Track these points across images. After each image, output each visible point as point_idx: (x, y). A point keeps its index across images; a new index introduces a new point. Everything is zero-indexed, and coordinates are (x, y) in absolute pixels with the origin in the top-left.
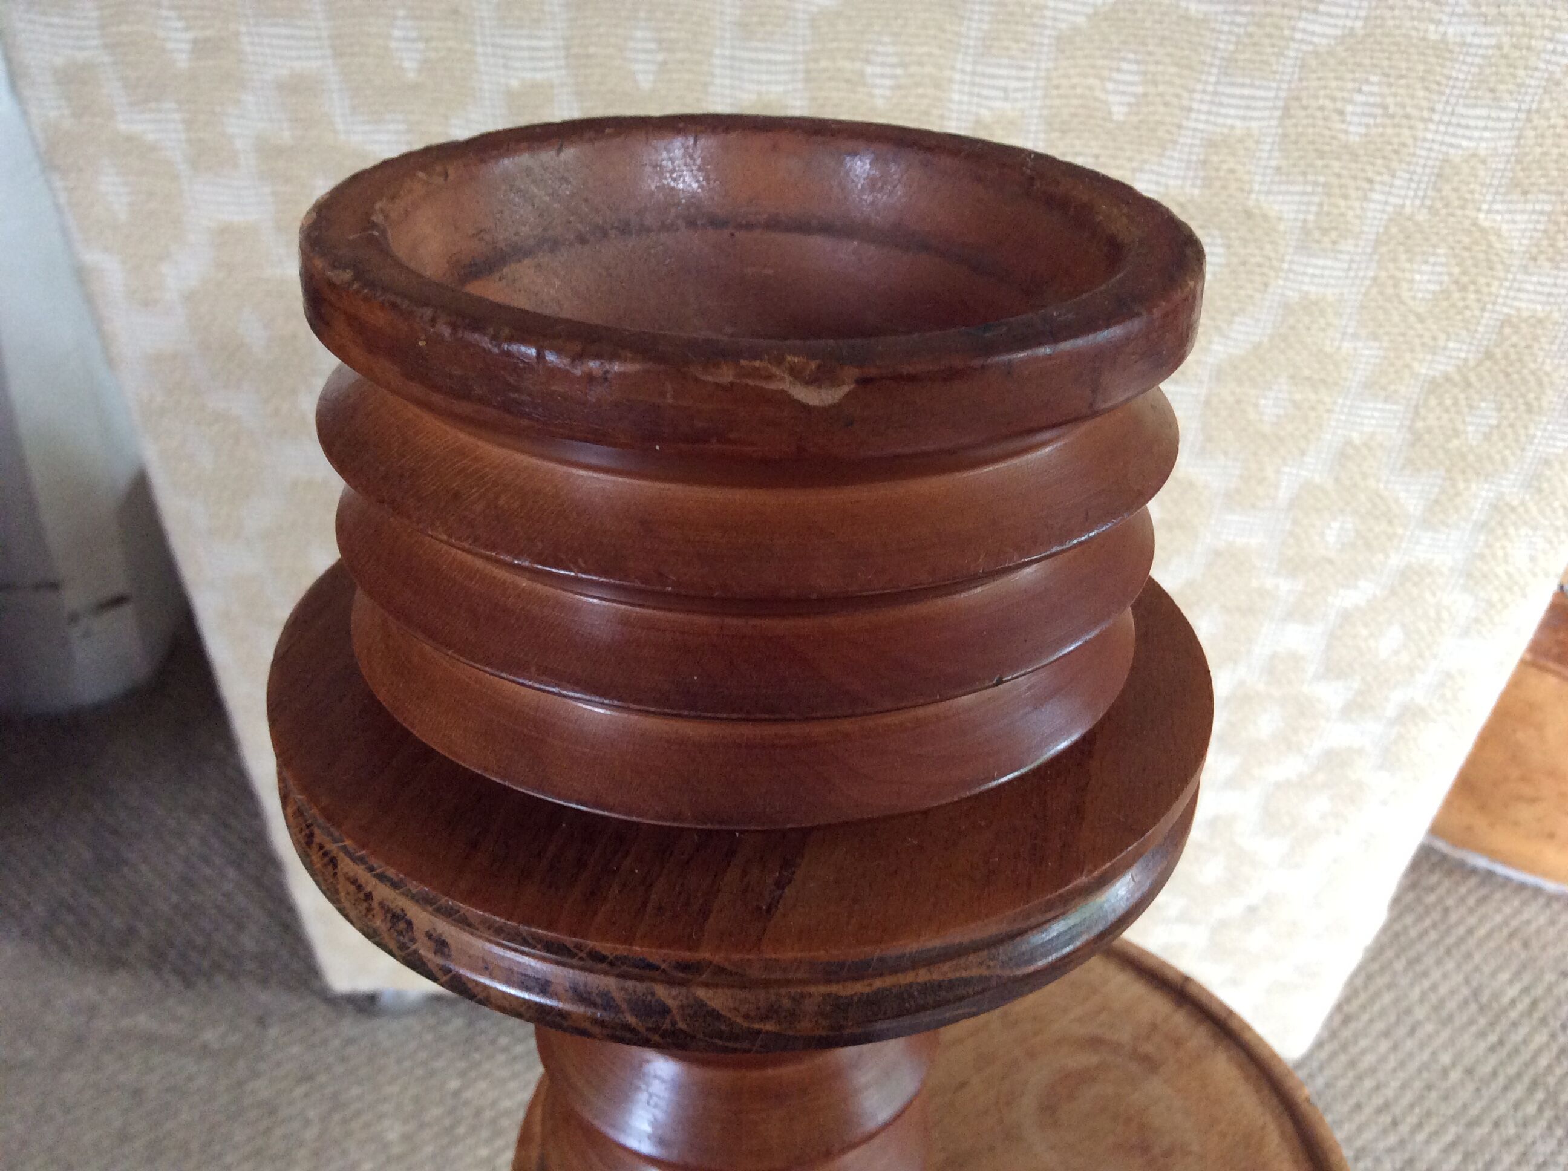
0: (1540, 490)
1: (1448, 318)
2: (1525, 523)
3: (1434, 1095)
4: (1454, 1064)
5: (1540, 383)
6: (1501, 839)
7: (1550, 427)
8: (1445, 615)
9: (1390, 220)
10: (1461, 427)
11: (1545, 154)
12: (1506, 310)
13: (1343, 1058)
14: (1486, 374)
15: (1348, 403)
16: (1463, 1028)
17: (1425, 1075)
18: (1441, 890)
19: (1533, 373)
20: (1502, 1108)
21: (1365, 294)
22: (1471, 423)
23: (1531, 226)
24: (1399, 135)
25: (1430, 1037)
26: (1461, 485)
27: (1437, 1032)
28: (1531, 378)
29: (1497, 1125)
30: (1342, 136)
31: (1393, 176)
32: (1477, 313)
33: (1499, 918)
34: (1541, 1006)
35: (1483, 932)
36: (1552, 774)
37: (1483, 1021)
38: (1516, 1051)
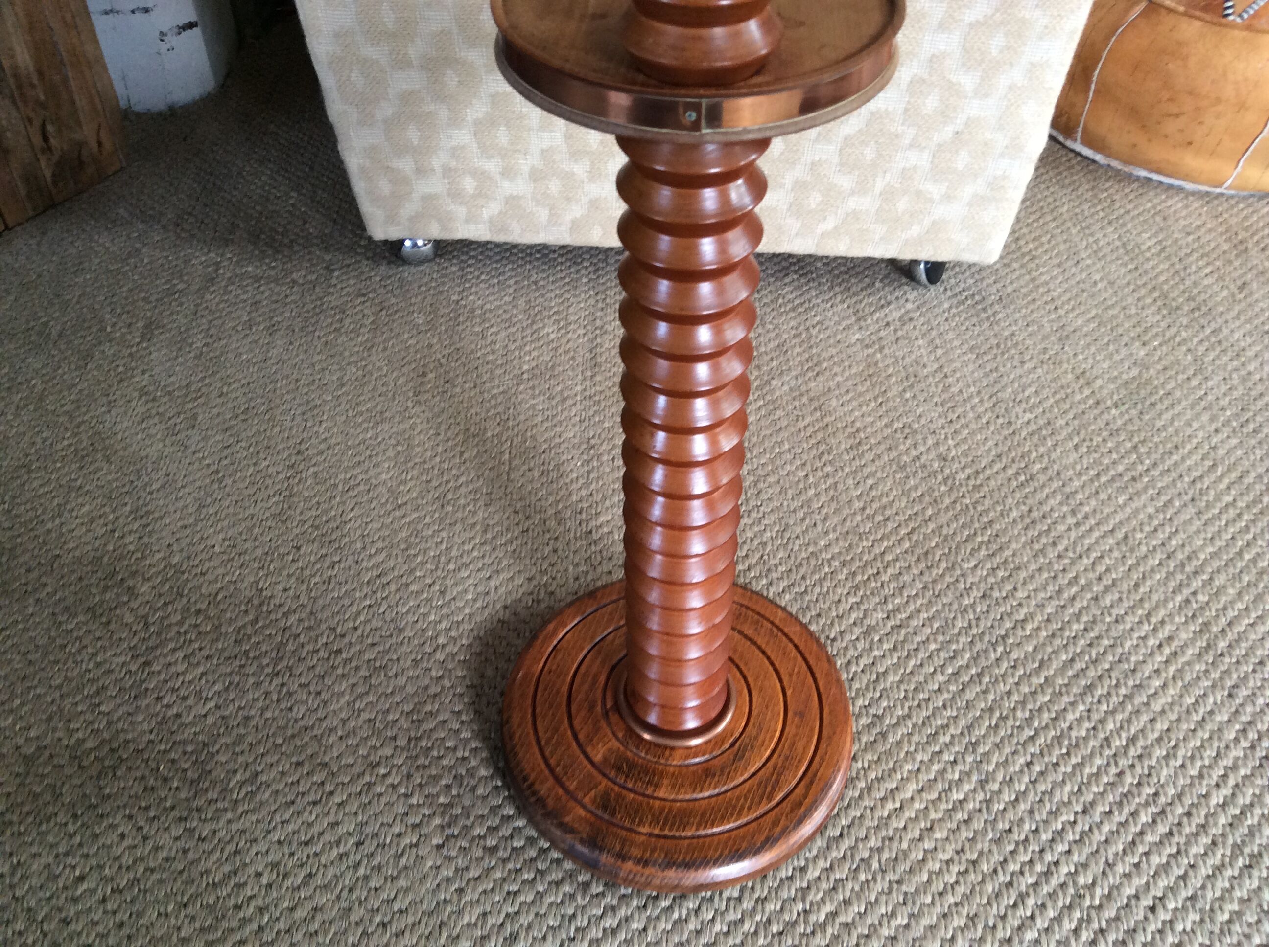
3: (1085, 294)
4: (1101, 279)
6: (1157, 152)
13: (1027, 277)
16: (1112, 261)
17: (1081, 285)
18: (1111, 191)
20: (1130, 300)
25: (1088, 266)
27: (1094, 264)
29: (1124, 308)
33: (1149, 205)
34: (1168, 250)
35: (1136, 212)
36: (1190, 93)
37: (1126, 258)
38: (1146, 273)
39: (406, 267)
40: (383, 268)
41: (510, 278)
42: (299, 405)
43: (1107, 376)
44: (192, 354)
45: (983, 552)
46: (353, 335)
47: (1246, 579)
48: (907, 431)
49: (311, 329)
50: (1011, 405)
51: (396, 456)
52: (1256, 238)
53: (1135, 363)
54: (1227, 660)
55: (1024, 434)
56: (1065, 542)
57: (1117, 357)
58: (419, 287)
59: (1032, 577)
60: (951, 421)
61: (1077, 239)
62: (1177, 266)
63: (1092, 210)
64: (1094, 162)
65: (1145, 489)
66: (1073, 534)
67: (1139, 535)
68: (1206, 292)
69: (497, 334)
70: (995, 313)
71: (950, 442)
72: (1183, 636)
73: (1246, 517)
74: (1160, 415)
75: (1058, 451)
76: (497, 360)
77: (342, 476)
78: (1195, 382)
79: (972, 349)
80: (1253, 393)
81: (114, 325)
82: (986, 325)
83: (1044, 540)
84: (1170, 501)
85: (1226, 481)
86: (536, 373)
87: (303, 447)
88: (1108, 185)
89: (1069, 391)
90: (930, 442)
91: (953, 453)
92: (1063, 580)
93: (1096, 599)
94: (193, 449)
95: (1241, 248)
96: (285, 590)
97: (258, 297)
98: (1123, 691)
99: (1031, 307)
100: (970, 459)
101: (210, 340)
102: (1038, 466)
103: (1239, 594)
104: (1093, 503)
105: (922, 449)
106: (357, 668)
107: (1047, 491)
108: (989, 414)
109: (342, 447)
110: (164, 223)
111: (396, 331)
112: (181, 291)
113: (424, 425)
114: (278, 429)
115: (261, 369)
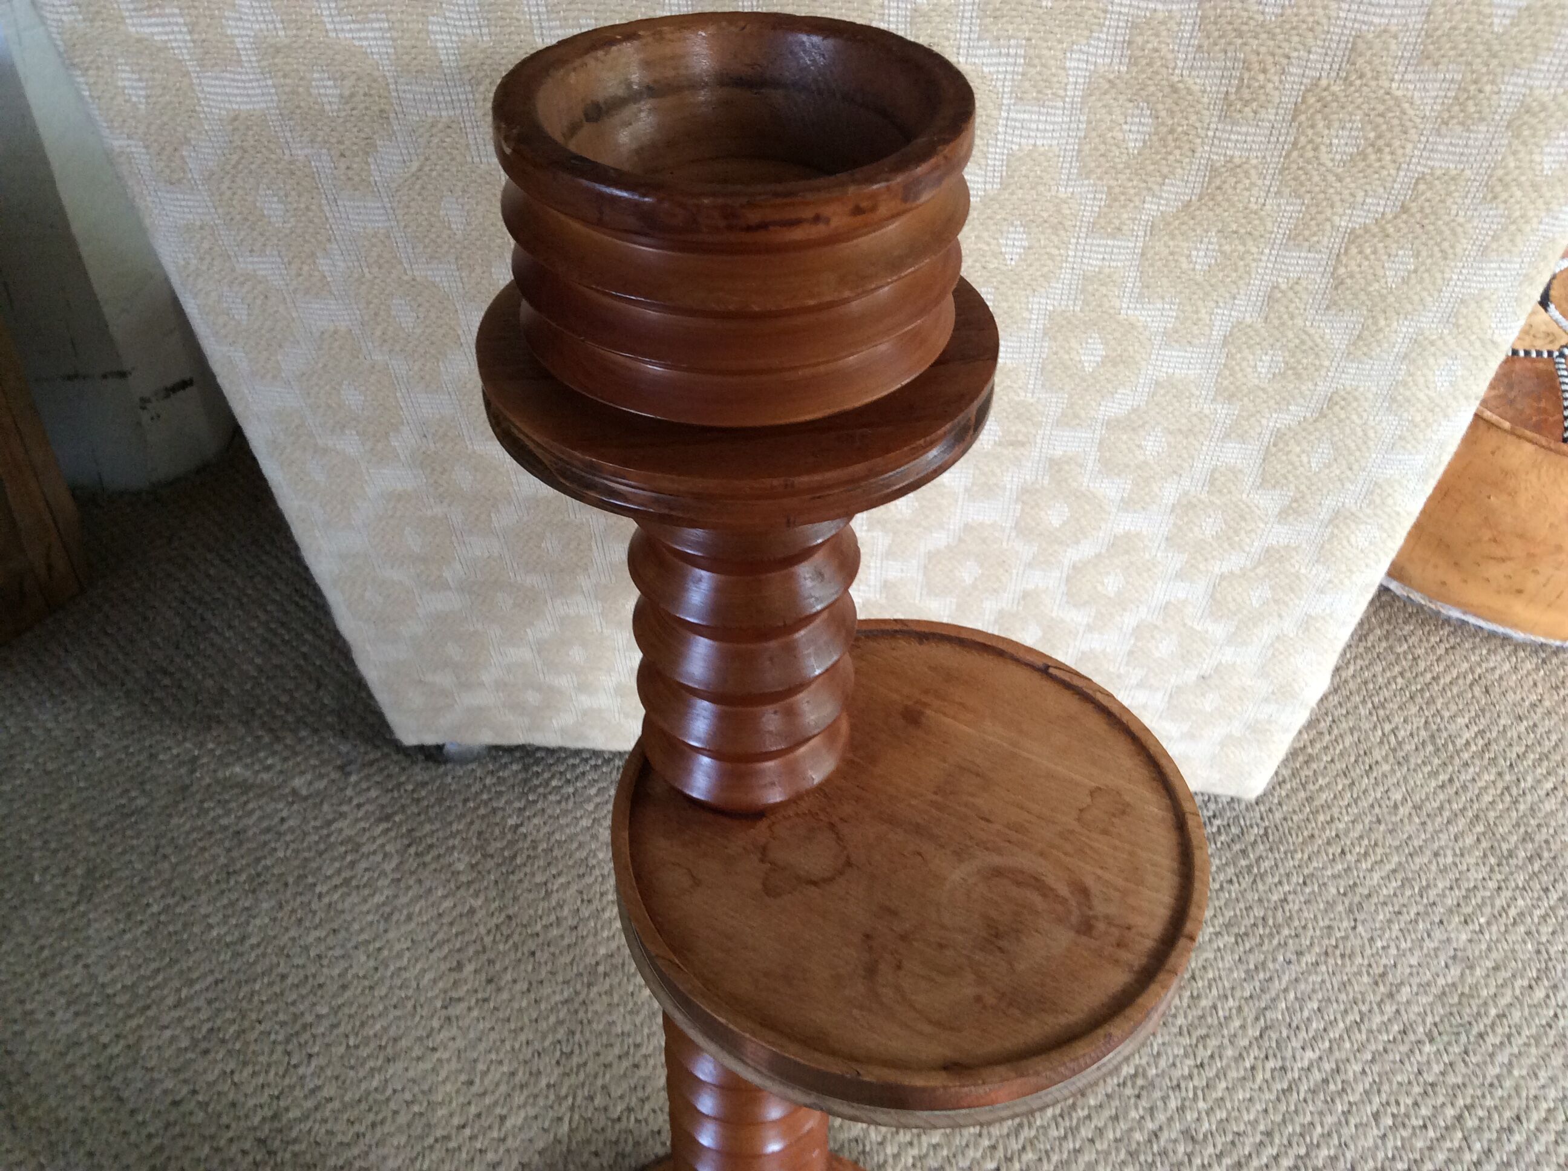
0: (1457, 326)
1: (1365, 177)
2: (1444, 354)
3: (1382, 828)
4: (1404, 800)
5: (1454, 232)
6: (1475, 594)
7: (1464, 271)
8: (1371, 434)
9: (1307, 91)
10: (1380, 272)
11: (1454, 28)
12: (1419, 168)
13: (1302, 795)
14: (1402, 225)
15: (1274, 252)
16: (1417, 768)
17: (1377, 810)
18: (1413, 640)
19: (1447, 224)
20: (1444, 838)
21: (1287, 156)
22: (1390, 269)
23: (1442, 93)
24: (1312, 14)
25: (1385, 775)
26: (1382, 323)
27: (1392, 771)
28: (1444, 228)
29: (1436, 855)
30: (1260, 18)
31: (1309, 52)
32: (1393, 172)
33: (1465, 666)
34: (1494, 747)
35: (1448, 679)
36: (1521, 536)
37: (1436, 761)
38: (1464, 787)
39: (449, 766)
40: (417, 769)
42: (283, 1024)
43: (1415, 981)
44: (145, 928)
46: (366, 892)
48: (1140, 1082)
49: (310, 880)
50: (1285, 1034)
51: (410, 1123)
53: (1454, 958)
55: (1304, 1088)
57: (1429, 944)
58: (466, 801)
60: (1202, 1065)
61: (1366, 725)
62: (1507, 777)
63: (1388, 674)
68: (1548, 826)
69: (565, 886)
70: (1259, 859)
71: (1201, 1105)
74: (1492, 1055)
75: (1353, 1122)
76: (562, 937)
78: (1539, 994)
79: (1228, 926)
81: (44, 871)
82: (1247, 880)
87: (283, 1104)
88: (1408, 628)
89: (1364, 1008)
90: (1173, 1104)
91: (1206, 1126)
94: (130, 1105)
97: (244, 822)
99: (1309, 850)
100: (1230, 1137)
101: (170, 901)
102: (1324, 1152)
105: (1161, 1117)
108: (1255, 1052)
109: (336, 1104)
110: (130, 685)
111: (428, 884)
112: (139, 811)
113: (454, 1065)
114: (249, 1070)
115: (236, 955)
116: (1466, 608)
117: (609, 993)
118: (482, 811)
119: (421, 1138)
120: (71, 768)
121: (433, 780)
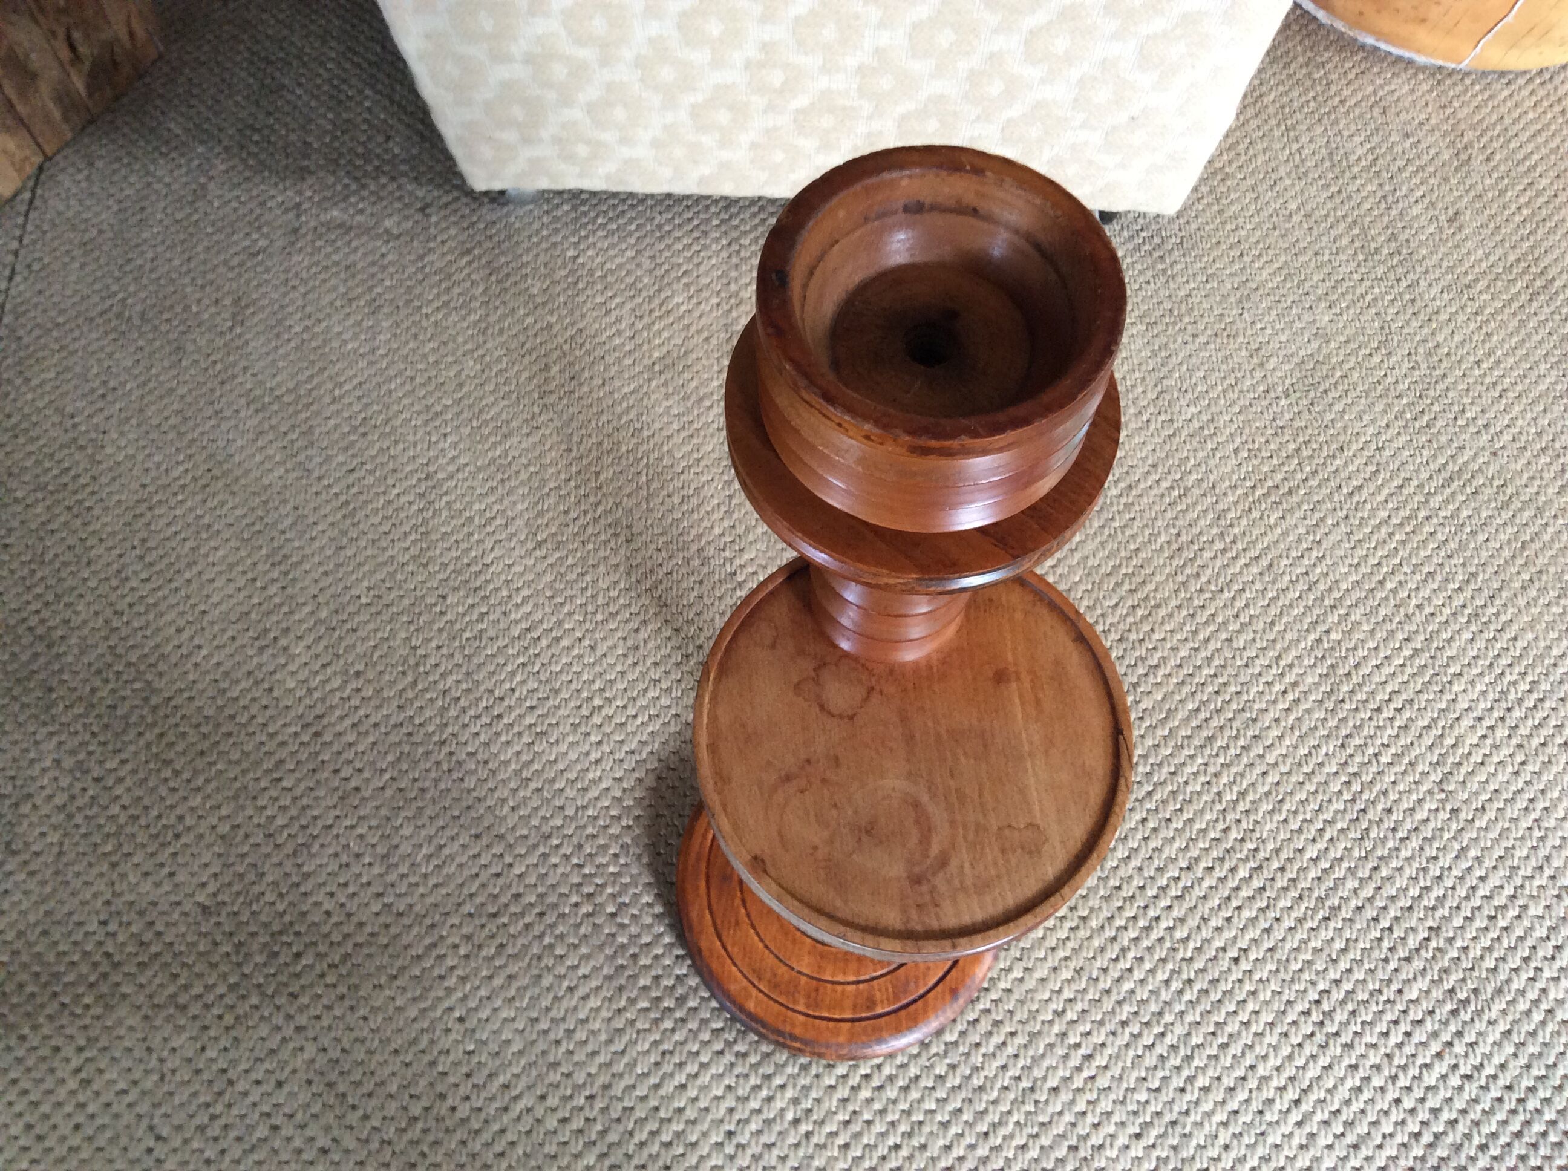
3: (1277, 233)
4: (1298, 209)
6: (1385, 23)
13: (1215, 208)
16: (1314, 181)
17: (1275, 218)
18: (1329, 66)
20: (1325, 241)
25: (1286, 189)
27: (1293, 185)
29: (1316, 254)
33: (1370, 89)
34: (1381, 161)
35: (1353, 102)
37: (1330, 175)
38: (1349, 197)
39: (512, 207)
40: (485, 211)
41: (631, 220)
42: (419, 413)
43: (1282, 353)
45: (1126, 587)
46: (463, 311)
47: (1382, 612)
49: (417, 303)
50: (1175, 396)
51: (529, 479)
52: (1484, 140)
53: (1316, 334)
54: (1347, 706)
55: (1185, 433)
56: (1209, 572)
57: (1298, 325)
58: (530, 236)
59: (1171, 615)
61: (1278, 146)
62: (1387, 188)
63: (1303, 98)
64: (1315, 18)
65: (1299, 506)
66: (1218, 563)
67: (1285, 562)
68: (1411, 227)
69: (621, 305)
70: (1173, 263)
72: (1309, 680)
73: (1397, 537)
74: (1331, 405)
75: (1218, 455)
76: (624, 344)
77: (476, 507)
78: (1377, 359)
80: (1437, 372)
81: (199, 301)
83: (1188, 571)
84: (1322, 520)
85: (1386, 491)
86: (668, 364)
87: (431, 469)
88: (1327, 55)
89: (1239, 375)
92: (1201, 618)
93: (1229, 640)
94: (316, 474)
95: (1464, 157)
96: (439, 647)
97: (352, 258)
98: (1242, 742)
99: (1214, 254)
101: (307, 323)
102: (1194, 477)
103: (1372, 632)
104: (1244, 522)
106: (520, 734)
107: (1199, 508)
108: (1151, 409)
109: (472, 468)
110: (226, 143)
111: (511, 305)
112: (264, 250)
113: (555, 438)
114: (401, 446)
115: (371, 363)
116: (1379, 35)
117: (666, 384)
118: (544, 245)
119: (540, 488)
120: (196, 217)
121: (500, 219)
